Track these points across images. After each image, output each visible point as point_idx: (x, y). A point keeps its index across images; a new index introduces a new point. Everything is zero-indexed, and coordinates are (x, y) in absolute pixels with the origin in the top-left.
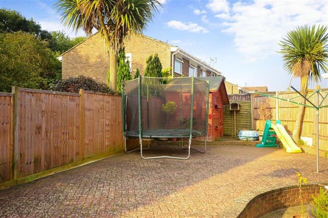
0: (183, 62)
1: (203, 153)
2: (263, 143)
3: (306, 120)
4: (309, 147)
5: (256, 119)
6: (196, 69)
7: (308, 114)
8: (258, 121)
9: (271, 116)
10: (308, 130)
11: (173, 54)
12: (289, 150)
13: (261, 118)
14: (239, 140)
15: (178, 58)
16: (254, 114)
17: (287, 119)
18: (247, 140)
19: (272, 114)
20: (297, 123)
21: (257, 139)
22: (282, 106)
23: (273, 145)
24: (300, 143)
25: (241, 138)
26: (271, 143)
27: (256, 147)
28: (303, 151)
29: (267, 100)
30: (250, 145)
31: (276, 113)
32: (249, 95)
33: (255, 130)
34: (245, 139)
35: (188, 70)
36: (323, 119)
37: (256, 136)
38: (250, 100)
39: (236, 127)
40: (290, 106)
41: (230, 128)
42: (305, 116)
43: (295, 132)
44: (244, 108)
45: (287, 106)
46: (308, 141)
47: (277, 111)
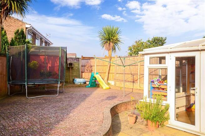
0: (32, 35)
1: (62, 92)
2: (89, 85)
3: (111, 72)
4: (112, 86)
5: (82, 72)
6: (39, 41)
7: (112, 69)
8: (84, 73)
9: (92, 71)
10: (112, 77)
11: (27, 29)
12: (104, 88)
13: (86, 71)
14: (75, 84)
15: (30, 32)
16: (81, 69)
17: (101, 72)
18: (81, 84)
19: (93, 69)
20: (107, 74)
21: (85, 83)
22: (98, 65)
23: (94, 86)
24: (108, 84)
25: (76, 83)
26: (93, 85)
27: (86, 87)
28: (110, 88)
29: (89, 62)
30: (83, 87)
31: (95, 69)
32: (79, 58)
33: (82, 78)
34: (80, 83)
35: (35, 40)
36: (119, 71)
37: (84, 81)
38: (79, 61)
39: (72, 77)
40: (102, 65)
41: (67, 77)
42: (110, 70)
43: (106, 78)
44: (75, 65)
45: (101, 65)
46: (112, 83)
47: (95, 68)
